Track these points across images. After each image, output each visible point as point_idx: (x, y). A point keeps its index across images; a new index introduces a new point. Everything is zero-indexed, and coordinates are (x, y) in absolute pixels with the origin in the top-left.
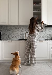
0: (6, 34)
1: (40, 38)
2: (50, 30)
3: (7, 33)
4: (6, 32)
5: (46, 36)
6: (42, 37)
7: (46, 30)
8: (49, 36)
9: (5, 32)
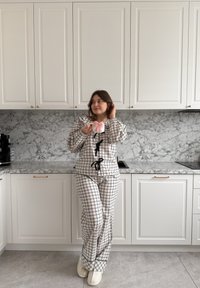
0: (29, 139)
1: (156, 156)
2: (195, 128)
3: (31, 137)
4: (28, 133)
5: (181, 150)
6: (163, 153)
7: (182, 125)
8: (193, 150)
9: (24, 133)
